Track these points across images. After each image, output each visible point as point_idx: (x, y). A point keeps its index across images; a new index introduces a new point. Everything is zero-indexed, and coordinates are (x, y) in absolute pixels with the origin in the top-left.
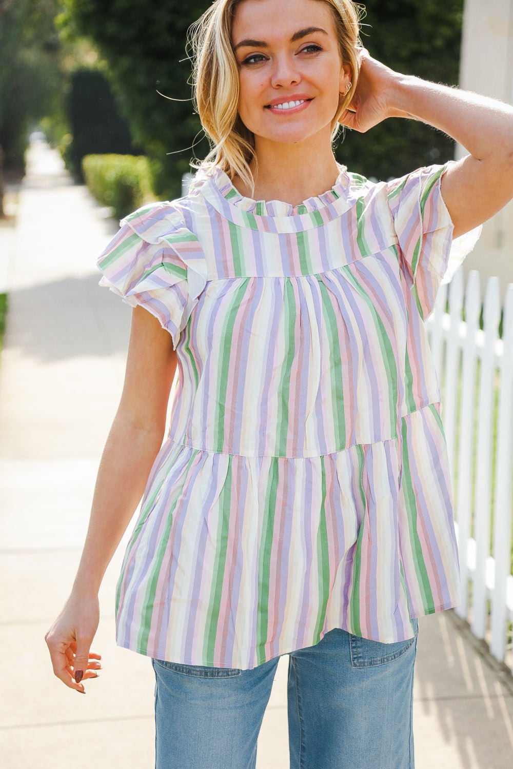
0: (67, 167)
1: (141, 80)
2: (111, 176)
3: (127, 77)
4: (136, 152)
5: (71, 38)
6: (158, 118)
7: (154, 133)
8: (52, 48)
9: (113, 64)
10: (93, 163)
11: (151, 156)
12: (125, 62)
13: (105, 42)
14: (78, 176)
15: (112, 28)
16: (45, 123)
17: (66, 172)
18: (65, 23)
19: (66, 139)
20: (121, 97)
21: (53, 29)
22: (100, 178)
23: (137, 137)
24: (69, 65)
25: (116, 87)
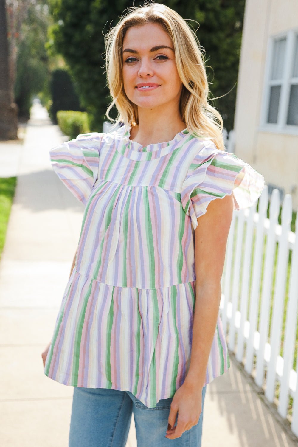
0: (50, 116)
1: (85, 76)
2: (70, 121)
3: (79, 74)
4: (82, 110)
5: (53, 54)
6: (93, 94)
7: (91, 101)
8: (44, 59)
9: (72, 68)
10: (62, 114)
11: (89, 113)
12: (78, 67)
13: (69, 57)
14: (55, 120)
15: (72, 50)
16: (40, 95)
17: (49, 119)
18: (50, 47)
19: (50, 103)
20: (76, 83)
21: (45, 51)
22: (65, 122)
23: (83, 103)
24: (52, 68)
25: (73, 79)
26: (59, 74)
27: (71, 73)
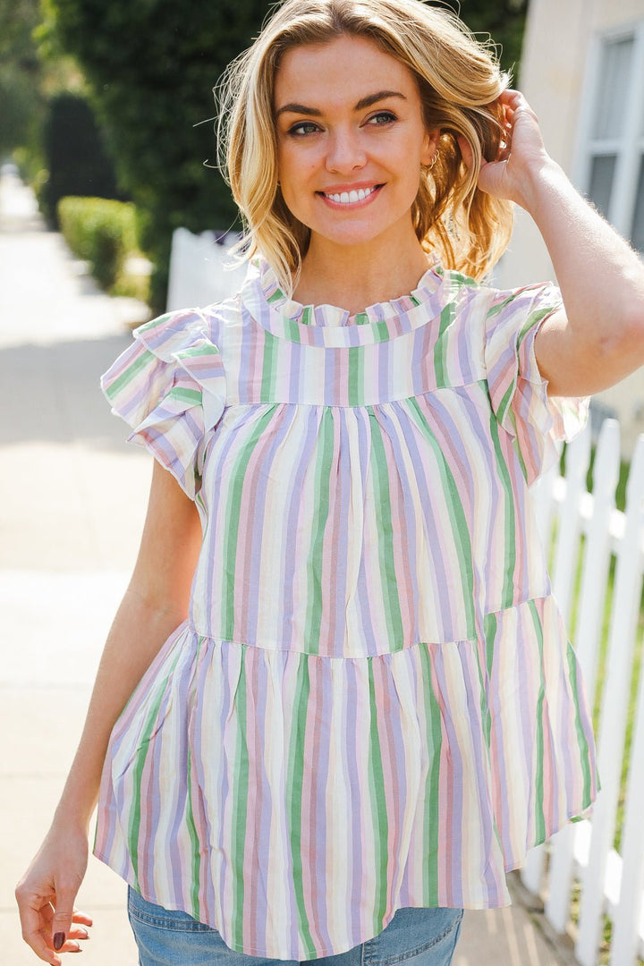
0: (41, 209)
1: (133, 112)
2: (91, 223)
3: (115, 107)
4: (123, 198)
5: (51, 55)
6: (150, 160)
7: (144, 177)
8: (31, 66)
9: (100, 91)
10: (76, 208)
11: (140, 206)
12: (114, 90)
13: (94, 65)
14: (53, 221)
15: (101, 46)
16: (19, 155)
17: (39, 214)
18: (46, 37)
19: (41, 175)
20: (107, 131)
21: (33, 46)
22: (78, 225)
23: (124, 180)
24: (50, 88)
25: (102, 119)
26: (66, 107)
27: (97, 104)
